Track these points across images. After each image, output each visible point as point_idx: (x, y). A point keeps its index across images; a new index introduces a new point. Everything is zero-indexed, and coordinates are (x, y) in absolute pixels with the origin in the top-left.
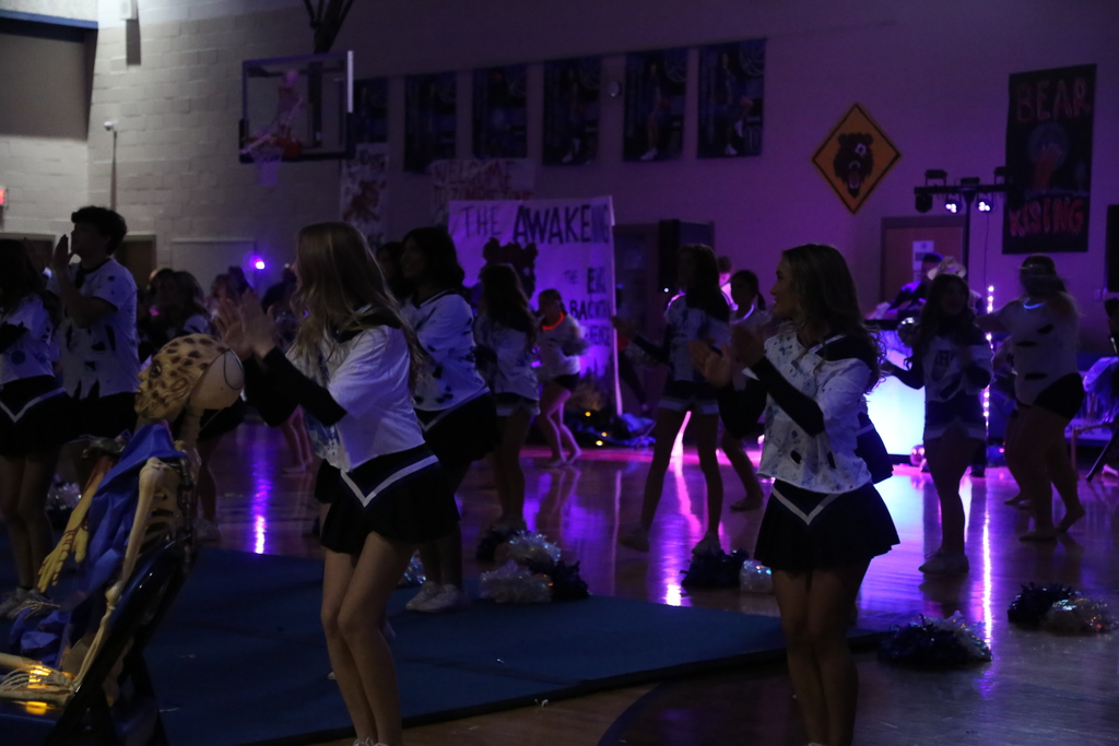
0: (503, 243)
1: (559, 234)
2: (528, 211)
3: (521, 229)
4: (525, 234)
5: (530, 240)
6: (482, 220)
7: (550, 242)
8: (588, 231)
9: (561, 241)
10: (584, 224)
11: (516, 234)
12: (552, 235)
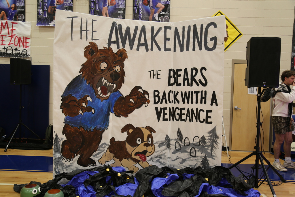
0: (100, 47)
1: (145, 44)
2: (120, 26)
3: (114, 39)
4: (117, 42)
5: (121, 47)
6: (84, 28)
7: (138, 49)
8: (170, 44)
9: (147, 50)
10: (166, 39)
11: (110, 42)
12: (140, 45)
